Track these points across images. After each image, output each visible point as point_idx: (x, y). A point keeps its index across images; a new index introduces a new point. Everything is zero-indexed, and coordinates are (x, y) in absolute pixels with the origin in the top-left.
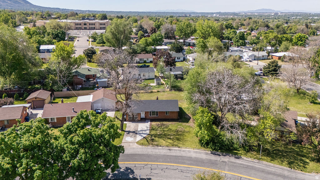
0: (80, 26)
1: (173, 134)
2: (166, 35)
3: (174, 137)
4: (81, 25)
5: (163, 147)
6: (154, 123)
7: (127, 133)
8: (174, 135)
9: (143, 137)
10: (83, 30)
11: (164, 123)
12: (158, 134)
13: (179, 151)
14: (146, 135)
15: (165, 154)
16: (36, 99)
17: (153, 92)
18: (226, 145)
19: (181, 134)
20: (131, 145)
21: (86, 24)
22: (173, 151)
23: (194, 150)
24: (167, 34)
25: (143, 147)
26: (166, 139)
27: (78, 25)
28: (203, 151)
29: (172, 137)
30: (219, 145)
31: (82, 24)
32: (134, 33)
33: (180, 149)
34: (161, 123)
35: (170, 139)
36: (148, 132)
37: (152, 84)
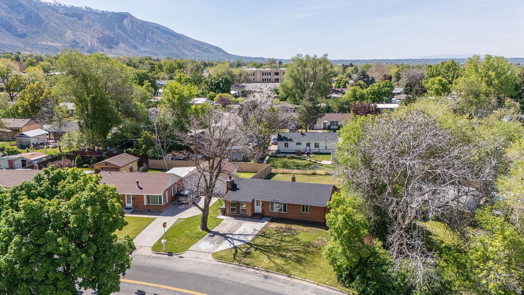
0: (269, 77)
1: (295, 249)
2: (409, 88)
3: (294, 255)
4: (270, 75)
5: (258, 270)
6: (274, 225)
7: (210, 236)
8: (296, 251)
9: (232, 246)
10: (272, 82)
11: (294, 227)
12: (267, 244)
13: (283, 282)
14: (242, 243)
15: (250, 283)
16: (106, 165)
17: (316, 174)
18: (394, 288)
19: (313, 252)
20: (201, 257)
21: (278, 73)
22: (271, 281)
23: (319, 287)
24: (409, 86)
25: (220, 263)
26: (276, 256)
27: (265, 75)
28: (336, 292)
29: (288, 255)
30: (375, 285)
31: (272, 74)
32: (349, 85)
33: (289, 279)
34: (289, 226)
35: (283, 256)
36: (250, 238)
37: (324, 162)
